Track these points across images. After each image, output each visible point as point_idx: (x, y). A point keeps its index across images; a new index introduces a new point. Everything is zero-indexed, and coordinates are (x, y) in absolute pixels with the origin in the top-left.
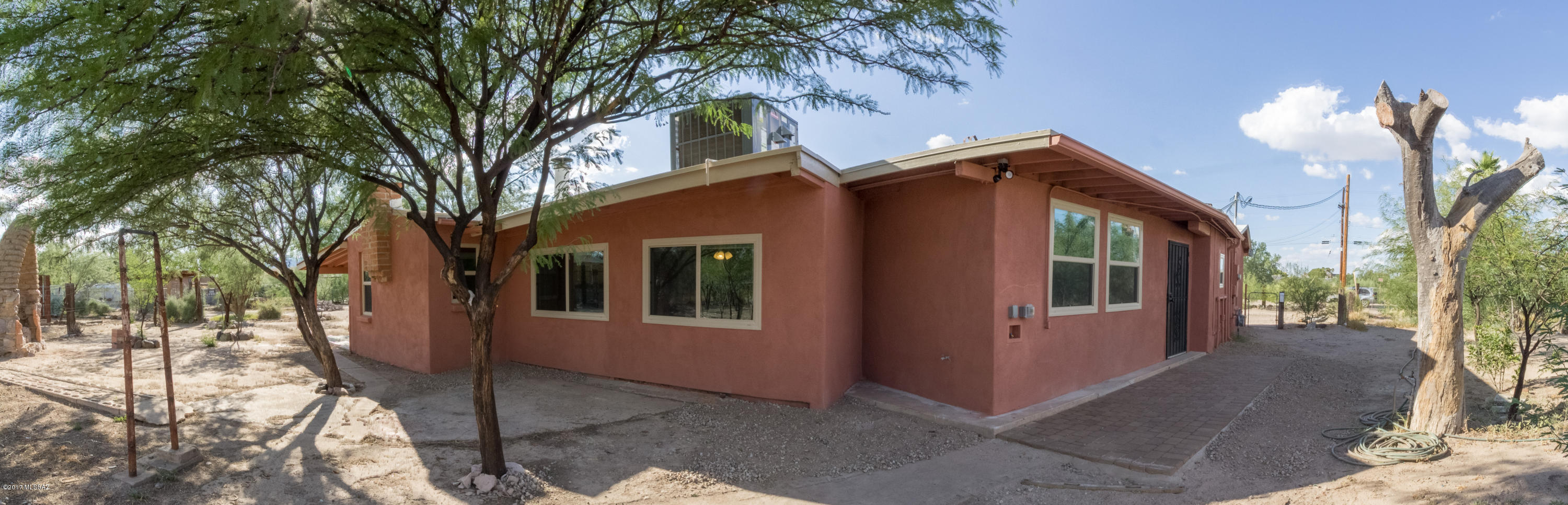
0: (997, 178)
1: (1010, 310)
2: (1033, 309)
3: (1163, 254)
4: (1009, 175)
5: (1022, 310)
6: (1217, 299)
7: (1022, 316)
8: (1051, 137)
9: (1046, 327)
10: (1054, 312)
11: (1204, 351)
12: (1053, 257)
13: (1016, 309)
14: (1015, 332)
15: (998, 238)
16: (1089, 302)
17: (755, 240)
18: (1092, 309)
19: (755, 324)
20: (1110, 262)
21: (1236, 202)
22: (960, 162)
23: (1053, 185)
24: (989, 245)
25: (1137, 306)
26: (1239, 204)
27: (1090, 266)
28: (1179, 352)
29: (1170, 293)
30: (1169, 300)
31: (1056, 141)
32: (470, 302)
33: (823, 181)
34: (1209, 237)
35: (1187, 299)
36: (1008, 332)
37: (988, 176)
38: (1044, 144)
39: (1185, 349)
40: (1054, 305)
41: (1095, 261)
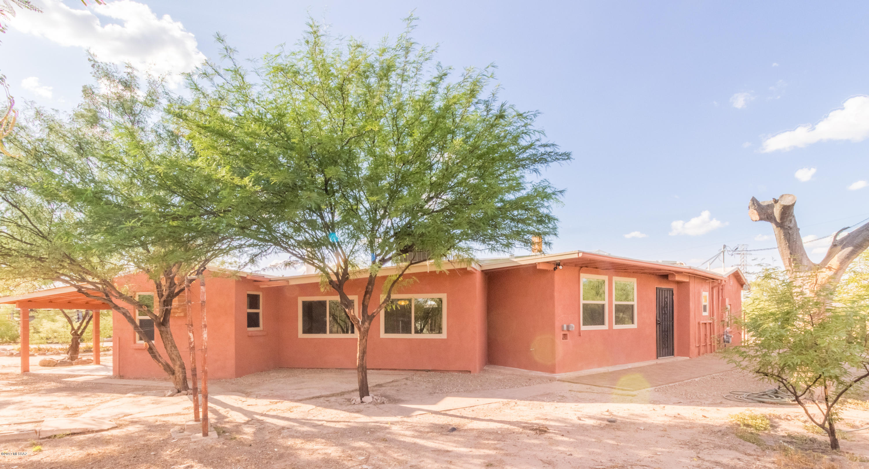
0: (555, 269)
1: (563, 327)
2: (573, 326)
3: (652, 296)
4: (561, 267)
5: (568, 327)
6: (699, 323)
7: (568, 330)
8: (578, 253)
9: (580, 336)
10: (583, 328)
11: (688, 356)
12: (582, 302)
13: (565, 326)
14: (565, 336)
15: (556, 294)
16: (603, 323)
17: (444, 296)
18: (605, 327)
19: (444, 335)
20: (615, 303)
21: (724, 252)
22: (539, 263)
23: (581, 267)
24: (552, 297)
25: (635, 326)
26: (726, 253)
27: (603, 305)
28: (668, 356)
29: (658, 319)
30: (658, 323)
31: (581, 255)
32: (360, 323)
33: (476, 270)
34: (688, 283)
35: (673, 323)
36: (562, 336)
37: (552, 268)
38: (576, 256)
39: (673, 355)
40: (584, 325)
41: (606, 302)
